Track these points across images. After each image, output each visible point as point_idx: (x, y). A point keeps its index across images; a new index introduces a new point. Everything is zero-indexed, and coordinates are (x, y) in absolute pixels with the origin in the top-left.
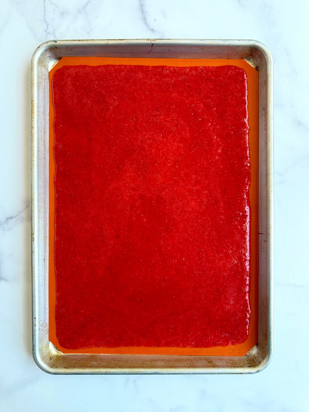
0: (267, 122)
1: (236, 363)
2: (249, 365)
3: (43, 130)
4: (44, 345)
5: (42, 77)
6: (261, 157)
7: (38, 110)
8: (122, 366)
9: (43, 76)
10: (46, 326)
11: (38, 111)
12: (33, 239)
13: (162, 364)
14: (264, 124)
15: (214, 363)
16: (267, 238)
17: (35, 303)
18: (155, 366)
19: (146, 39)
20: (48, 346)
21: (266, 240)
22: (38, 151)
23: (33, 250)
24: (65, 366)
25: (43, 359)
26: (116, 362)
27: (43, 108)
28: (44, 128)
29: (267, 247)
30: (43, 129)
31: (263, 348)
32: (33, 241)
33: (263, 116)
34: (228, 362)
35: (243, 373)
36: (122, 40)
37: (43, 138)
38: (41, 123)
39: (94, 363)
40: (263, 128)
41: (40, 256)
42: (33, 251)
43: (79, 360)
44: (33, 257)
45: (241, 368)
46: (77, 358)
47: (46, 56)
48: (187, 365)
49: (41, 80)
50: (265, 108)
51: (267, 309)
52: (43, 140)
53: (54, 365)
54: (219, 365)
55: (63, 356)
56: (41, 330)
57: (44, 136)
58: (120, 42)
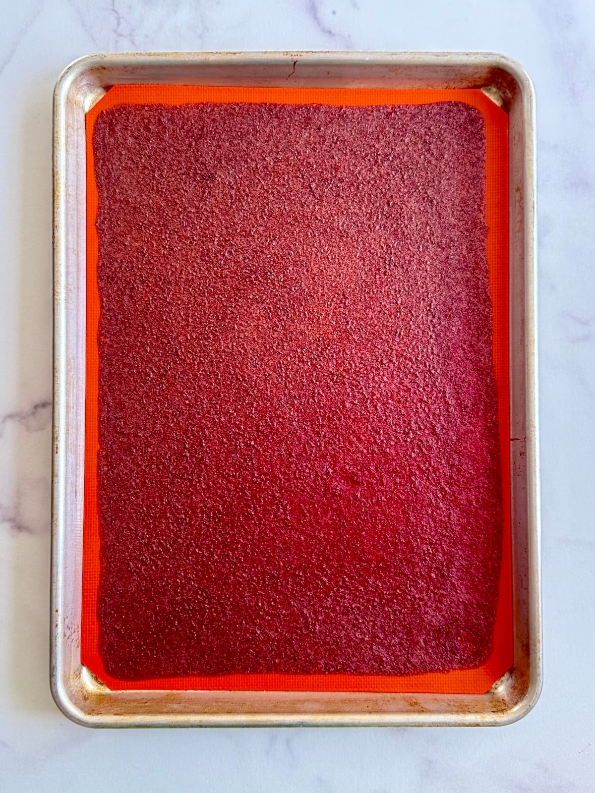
0: (523, 217)
1: (466, 706)
2: (494, 709)
3: (76, 232)
4: (72, 669)
5: (74, 125)
6: (513, 286)
7: (67, 191)
8: (233, 711)
9: (75, 123)
10: (77, 631)
11: (67, 195)
12: (55, 449)
13: (316, 706)
14: (518, 219)
15: (423, 705)
16: (525, 447)
17: (57, 580)
18: (302, 710)
19: (283, 52)
20: (80, 674)
21: (524, 451)
22: (67, 273)
23: (55, 471)
24: (116, 712)
25: (71, 697)
26: (220, 704)
27: (75, 186)
28: (78, 228)
29: (525, 466)
30: (76, 229)
31: (522, 675)
32: (57, 453)
33: (517, 204)
34: (452, 703)
35: (481, 724)
36: (234, 54)
37: (75, 248)
38: (72, 218)
39: (175, 706)
40: (517, 229)
41: (69, 485)
42: (55, 474)
43: (143, 701)
44: (55, 485)
45: (476, 714)
46: (139, 697)
47: (82, 84)
48: (366, 709)
49: (72, 131)
50: (520, 188)
51: (528, 592)
52: (76, 252)
53: (93, 710)
54: (431, 708)
55: (109, 695)
56: (66, 637)
57: (78, 244)
58: (231, 57)
